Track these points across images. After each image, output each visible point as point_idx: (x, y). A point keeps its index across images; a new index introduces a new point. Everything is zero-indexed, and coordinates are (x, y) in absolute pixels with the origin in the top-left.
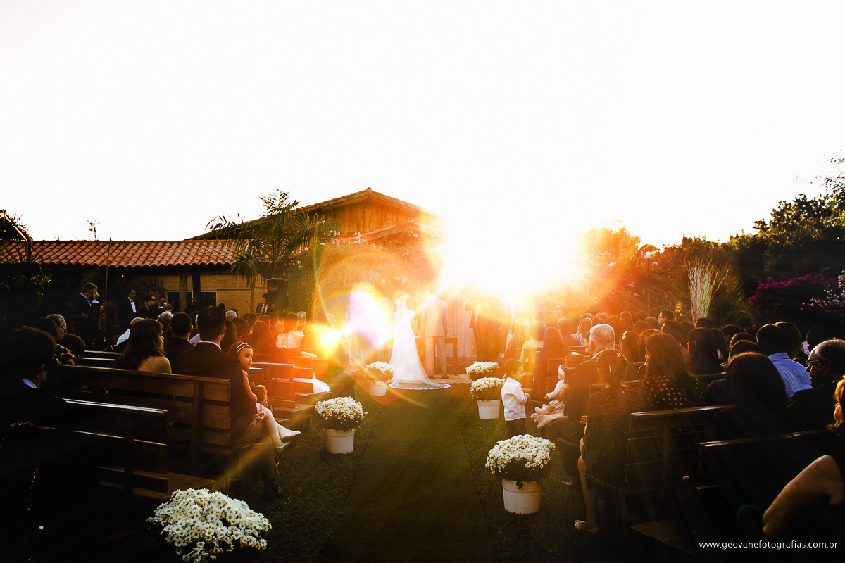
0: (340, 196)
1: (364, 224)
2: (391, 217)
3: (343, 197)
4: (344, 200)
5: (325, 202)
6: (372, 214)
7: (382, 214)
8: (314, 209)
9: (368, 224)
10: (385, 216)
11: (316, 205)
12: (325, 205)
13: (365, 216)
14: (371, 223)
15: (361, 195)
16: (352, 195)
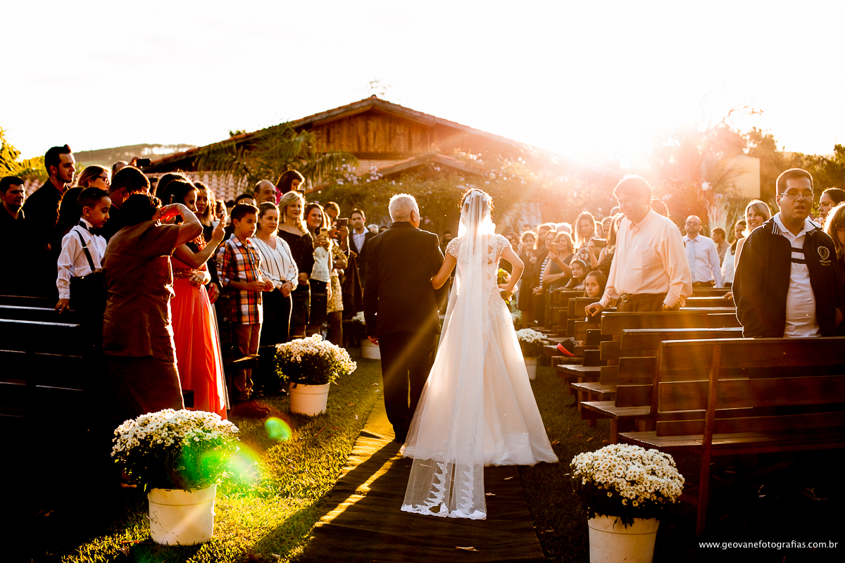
0: (337, 107)
1: (367, 141)
2: (402, 131)
3: (340, 108)
4: (341, 111)
5: (317, 115)
6: (378, 128)
7: (390, 128)
8: (302, 123)
9: (371, 141)
10: (395, 131)
11: (305, 118)
12: (317, 118)
13: (367, 131)
14: (376, 140)
15: (364, 104)
16: (352, 104)
